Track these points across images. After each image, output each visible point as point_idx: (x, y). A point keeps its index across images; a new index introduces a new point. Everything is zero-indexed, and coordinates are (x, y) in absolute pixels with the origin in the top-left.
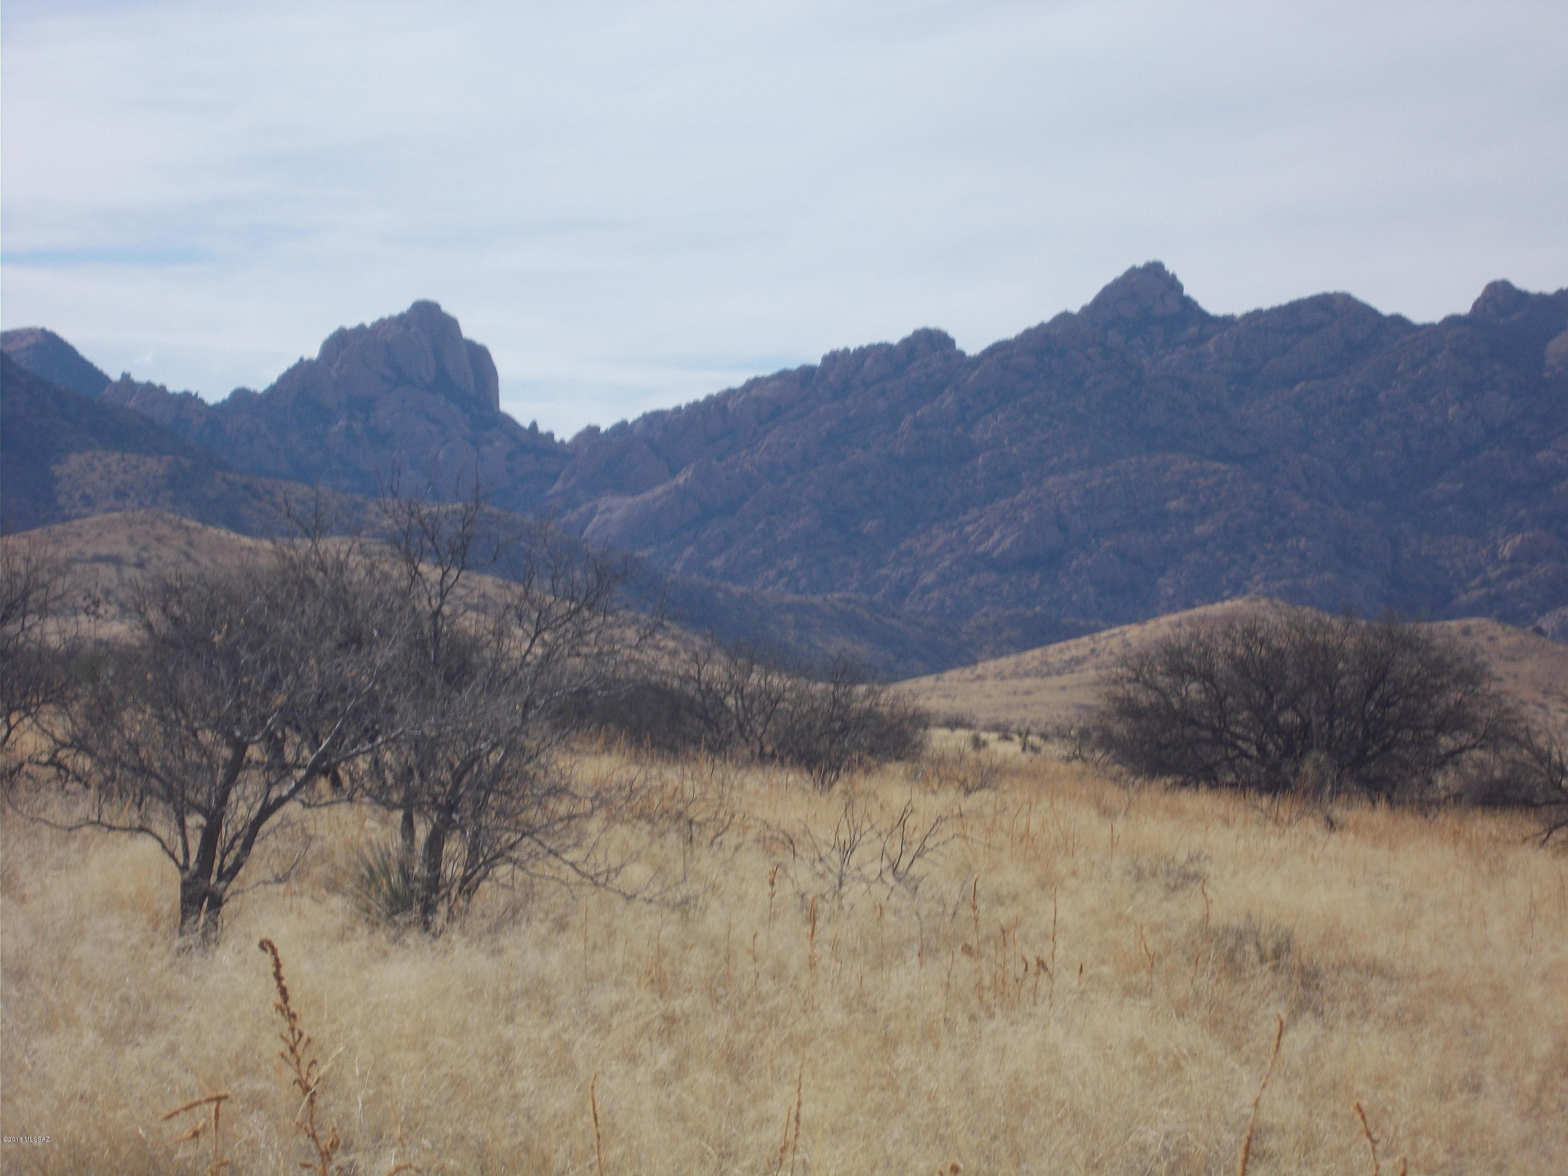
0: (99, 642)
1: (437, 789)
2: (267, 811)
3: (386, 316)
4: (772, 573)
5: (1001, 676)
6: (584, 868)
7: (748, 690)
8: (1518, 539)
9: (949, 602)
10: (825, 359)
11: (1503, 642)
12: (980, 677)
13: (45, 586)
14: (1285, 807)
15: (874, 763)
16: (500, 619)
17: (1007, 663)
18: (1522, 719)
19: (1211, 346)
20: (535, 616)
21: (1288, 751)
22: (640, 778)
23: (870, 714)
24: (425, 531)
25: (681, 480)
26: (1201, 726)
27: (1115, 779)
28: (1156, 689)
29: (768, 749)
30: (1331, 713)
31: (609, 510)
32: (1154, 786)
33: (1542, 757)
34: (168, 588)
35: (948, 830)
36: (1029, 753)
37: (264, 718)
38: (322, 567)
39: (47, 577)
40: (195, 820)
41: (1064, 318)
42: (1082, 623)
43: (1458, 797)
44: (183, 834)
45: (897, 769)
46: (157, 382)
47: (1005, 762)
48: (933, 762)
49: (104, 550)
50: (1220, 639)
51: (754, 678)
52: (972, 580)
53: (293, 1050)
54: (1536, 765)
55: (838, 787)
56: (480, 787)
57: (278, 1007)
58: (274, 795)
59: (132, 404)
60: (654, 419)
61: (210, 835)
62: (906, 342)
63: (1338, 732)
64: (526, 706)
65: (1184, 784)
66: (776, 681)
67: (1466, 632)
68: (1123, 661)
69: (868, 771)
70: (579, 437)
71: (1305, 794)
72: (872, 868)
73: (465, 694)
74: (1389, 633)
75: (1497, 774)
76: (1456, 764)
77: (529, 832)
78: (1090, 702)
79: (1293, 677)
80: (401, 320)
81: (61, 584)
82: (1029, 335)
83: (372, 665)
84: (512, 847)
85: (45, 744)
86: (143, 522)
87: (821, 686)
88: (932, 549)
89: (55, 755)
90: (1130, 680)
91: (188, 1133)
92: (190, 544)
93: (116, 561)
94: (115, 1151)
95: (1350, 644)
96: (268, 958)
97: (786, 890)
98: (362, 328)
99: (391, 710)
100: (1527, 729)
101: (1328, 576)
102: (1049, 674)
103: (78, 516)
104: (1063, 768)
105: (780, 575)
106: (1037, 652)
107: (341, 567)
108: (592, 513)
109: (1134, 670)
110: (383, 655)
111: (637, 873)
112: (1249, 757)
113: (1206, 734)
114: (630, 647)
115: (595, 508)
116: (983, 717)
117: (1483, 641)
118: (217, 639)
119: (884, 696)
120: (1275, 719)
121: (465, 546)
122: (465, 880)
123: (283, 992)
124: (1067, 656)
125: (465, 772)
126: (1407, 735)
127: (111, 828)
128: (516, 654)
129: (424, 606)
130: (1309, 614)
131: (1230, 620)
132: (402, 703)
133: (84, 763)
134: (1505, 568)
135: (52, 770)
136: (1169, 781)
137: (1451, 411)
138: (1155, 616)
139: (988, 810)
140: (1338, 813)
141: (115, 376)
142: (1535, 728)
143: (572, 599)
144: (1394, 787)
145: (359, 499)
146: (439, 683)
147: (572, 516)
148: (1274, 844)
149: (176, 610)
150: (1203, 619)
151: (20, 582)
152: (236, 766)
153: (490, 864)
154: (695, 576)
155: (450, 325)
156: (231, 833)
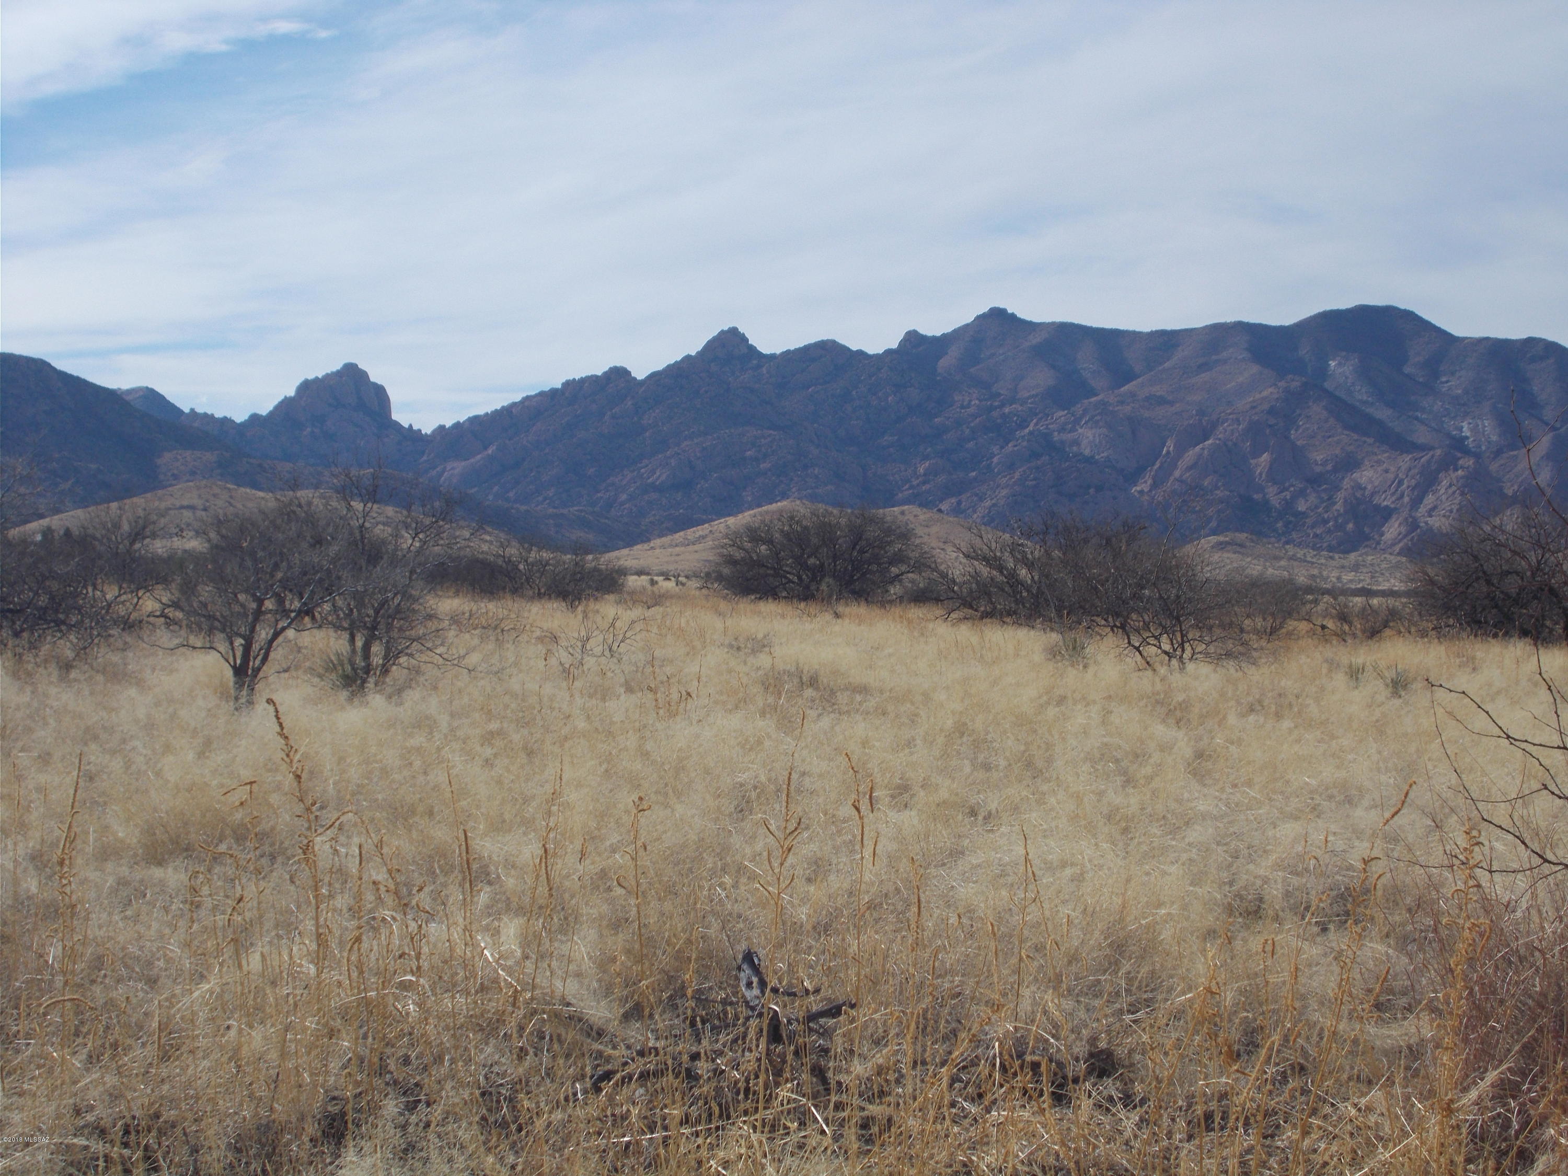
0: (185, 551)
1: (367, 619)
2: (276, 635)
3: (329, 372)
4: (540, 498)
5: (663, 547)
6: (445, 656)
7: (530, 560)
8: (927, 464)
9: (634, 509)
10: (563, 384)
11: (922, 517)
12: (652, 548)
13: (154, 523)
14: (813, 608)
15: (599, 595)
16: (396, 528)
17: (666, 540)
18: (933, 556)
19: (764, 370)
20: (414, 525)
21: (813, 579)
22: (475, 608)
23: (595, 569)
24: (353, 484)
25: (490, 452)
26: (768, 568)
27: (725, 598)
28: (744, 549)
29: (543, 591)
30: (835, 558)
31: (453, 469)
32: (745, 599)
33: (944, 576)
34: (220, 521)
35: (638, 627)
36: (680, 587)
37: (272, 586)
38: (300, 506)
39: (155, 518)
40: (239, 642)
41: (688, 358)
42: (704, 517)
43: (901, 599)
44: (233, 649)
45: (611, 597)
46: (209, 412)
47: (668, 591)
48: (629, 593)
49: (185, 503)
50: (776, 522)
51: (533, 554)
52: (646, 497)
53: (288, 755)
54: (941, 580)
55: (580, 608)
56: (389, 616)
57: (279, 733)
58: (280, 626)
59: (196, 425)
60: (474, 420)
61: (247, 648)
62: (605, 373)
63: (838, 567)
64: (412, 572)
65: (760, 598)
66: (545, 555)
67: (903, 513)
68: (726, 536)
69: (596, 599)
70: (434, 431)
71: (823, 600)
72: (598, 650)
73: (378, 568)
74: (863, 515)
75: (921, 585)
76: (900, 581)
77: (417, 639)
78: (711, 558)
79: (815, 540)
80: (338, 374)
81: (163, 521)
82: (670, 368)
83: (328, 555)
84: (407, 647)
85: (157, 606)
86: (206, 486)
87: (569, 556)
88: (624, 482)
89: (163, 612)
90: (730, 546)
91: (237, 803)
92: (231, 497)
93: (192, 508)
94: (203, 816)
95: (843, 521)
96: (271, 708)
97: (553, 661)
98: (317, 378)
99: (339, 578)
100: (935, 561)
101: (830, 487)
102: (688, 545)
103: (171, 485)
104: (697, 593)
105: (545, 499)
106: (682, 534)
107: (310, 504)
108: (444, 471)
109: (732, 540)
110: (334, 549)
111: (474, 659)
112: (793, 583)
113: (769, 572)
114: (465, 540)
115: (445, 467)
116: (656, 569)
117: (912, 518)
118: (245, 545)
119: (602, 559)
120: (806, 563)
121: (375, 491)
122: (384, 665)
123: (281, 725)
124: (697, 536)
125: (381, 609)
126: (874, 567)
127: (194, 648)
128: (405, 546)
129: (355, 523)
130: (821, 507)
131: (781, 512)
132: (345, 574)
133: (179, 615)
134: (920, 479)
135: (162, 620)
136: (753, 597)
137: (890, 399)
138: (742, 512)
139: (659, 617)
140: (841, 609)
141: (187, 410)
142: (939, 560)
143: (433, 516)
144: (868, 594)
145: (319, 469)
146: (364, 564)
147: (434, 473)
148: (808, 626)
149: (224, 532)
150: (767, 512)
151: (141, 522)
152: (259, 613)
153: (397, 657)
154: (500, 502)
155: (363, 375)
156: (258, 647)
